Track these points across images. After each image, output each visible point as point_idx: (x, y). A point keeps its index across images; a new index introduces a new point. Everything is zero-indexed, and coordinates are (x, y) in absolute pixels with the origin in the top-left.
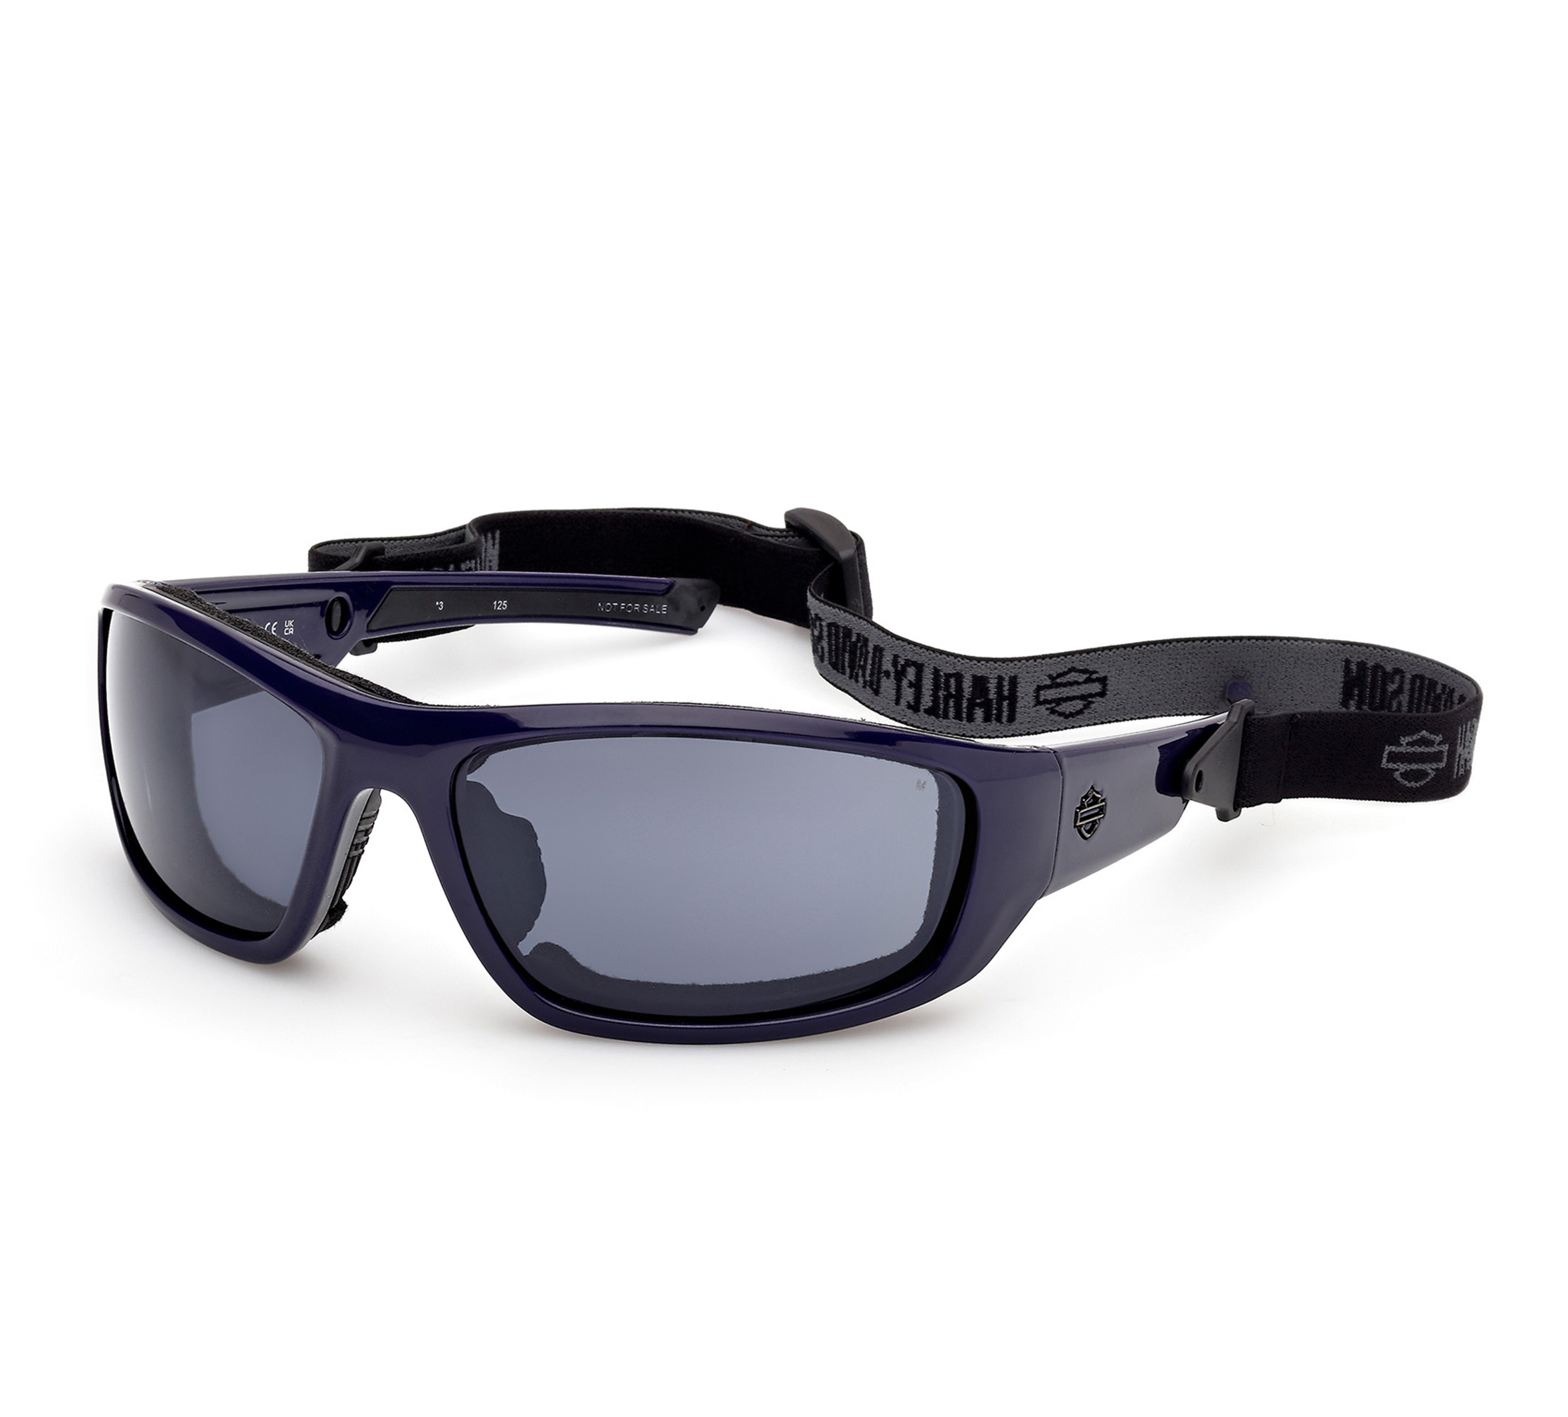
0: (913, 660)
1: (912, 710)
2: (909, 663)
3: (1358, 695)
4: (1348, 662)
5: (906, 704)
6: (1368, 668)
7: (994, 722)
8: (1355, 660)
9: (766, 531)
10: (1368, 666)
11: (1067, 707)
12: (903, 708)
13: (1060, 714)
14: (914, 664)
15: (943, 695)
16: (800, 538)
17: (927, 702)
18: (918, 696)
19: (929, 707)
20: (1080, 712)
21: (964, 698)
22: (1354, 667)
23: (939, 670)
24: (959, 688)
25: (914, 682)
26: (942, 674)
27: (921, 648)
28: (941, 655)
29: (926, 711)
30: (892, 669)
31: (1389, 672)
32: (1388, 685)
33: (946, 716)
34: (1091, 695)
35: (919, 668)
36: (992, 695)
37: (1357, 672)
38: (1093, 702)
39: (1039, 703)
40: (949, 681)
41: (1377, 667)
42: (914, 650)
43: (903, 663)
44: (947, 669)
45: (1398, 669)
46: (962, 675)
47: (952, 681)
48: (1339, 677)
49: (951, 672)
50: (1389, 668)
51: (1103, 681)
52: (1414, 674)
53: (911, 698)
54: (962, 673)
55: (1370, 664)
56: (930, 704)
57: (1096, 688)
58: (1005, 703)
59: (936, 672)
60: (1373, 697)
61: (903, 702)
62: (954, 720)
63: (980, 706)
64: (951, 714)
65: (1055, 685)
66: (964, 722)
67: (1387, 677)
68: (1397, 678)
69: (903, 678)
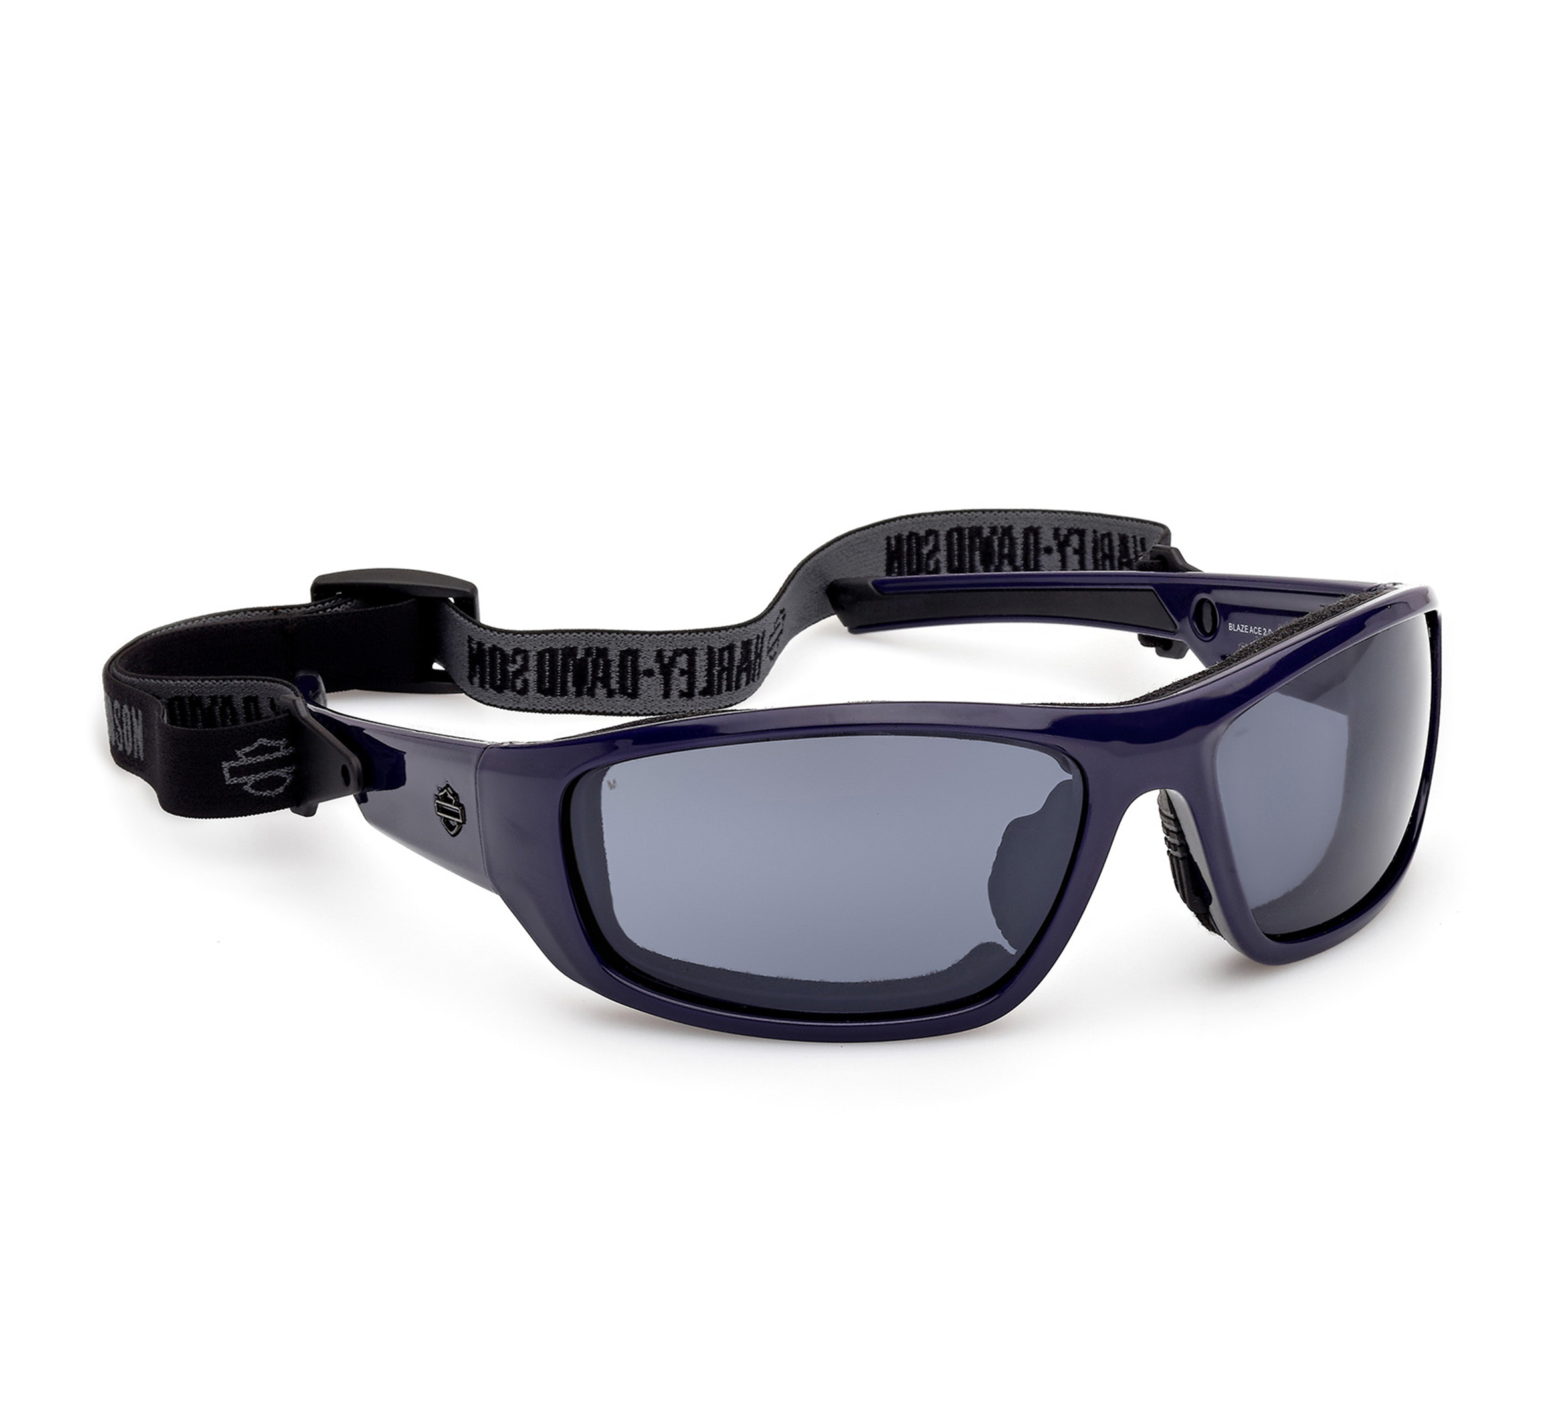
0: (682, 648)
1: (686, 697)
3: (898, 568)
4: (888, 539)
5: (678, 693)
6: (904, 539)
8: (893, 534)
10: (904, 537)
12: (675, 699)
14: (686, 651)
15: (717, 671)
16: (351, 601)
17: (701, 684)
18: (691, 684)
19: (704, 688)
21: (735, 668)
22: (893, 542)
23: (714, 648)
24: (731, 659)
25: (686, 669)
26: (716, 650)
28: (712, 633)
29: (701, 693)
30: (656, 667)
31: (923, 537)
32: (923, 548)
35: (691, 653)
37: (896, 546)
40: (723, 655)
41: (911, 534)
42: (682, 639)
43: (671, 654)
44: (717, 645)
45: (930, 530)
46: (734, 645)
48: (883, 556)
49: (724, 646)
50: (922, 533)
52: (948, 529)
53: (684, 687)
54: (734, 643)
55: (906, 534)
56: (705, 685)
59: (710, 649)
60: (909, 564)
61: (675, 693)
62: (726, 693)
64: (724, 688)
66: (733, 691)
67: (921, 541)
68: (931, 538)
69: (673, 669)
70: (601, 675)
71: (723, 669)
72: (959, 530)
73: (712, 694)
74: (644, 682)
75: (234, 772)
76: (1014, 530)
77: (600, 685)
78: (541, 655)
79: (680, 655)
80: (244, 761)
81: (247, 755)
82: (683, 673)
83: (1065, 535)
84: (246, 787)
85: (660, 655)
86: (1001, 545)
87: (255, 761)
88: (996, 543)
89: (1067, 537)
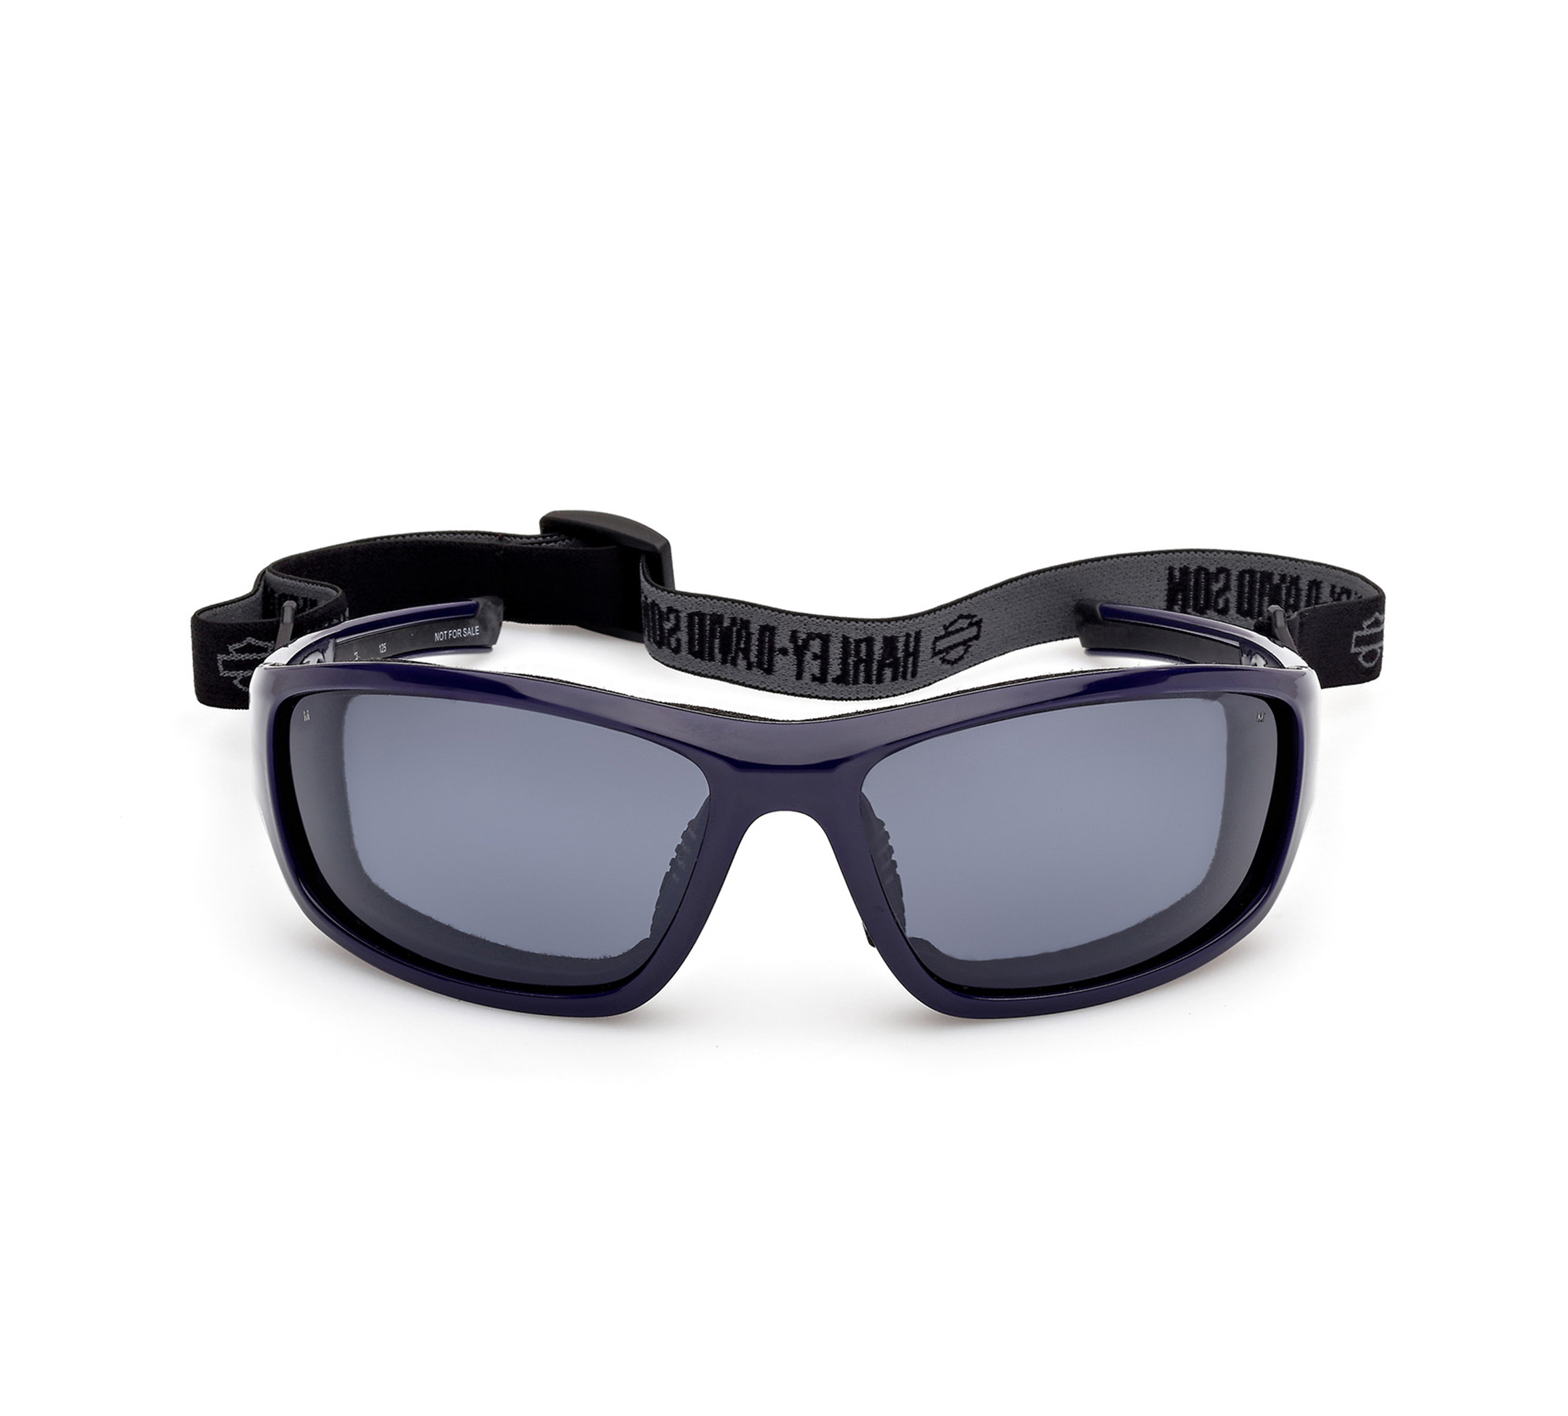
0: (816, 632)
1: (818, 681)
2: (811, 636)
3: (1182, 600)
4: (1171, 569)
5: (811, 677)
6: (1192, 573)
7: (900, 679)
8: (1177, 566)
9: (526, 540)
10: (1191, 570)
11: (953, 655)
12: (807, 681)
13: (949, 662)
14: (819, 636)
15: (853, 661)
17: (835, 670)
19: (838, 676)
20: (961, 658)
21: (875, 661)
22: (1177, 573)
23: (849, 638)
24: (870, 652)
26: (851, 640)
27: (825, 620)
28: (849, 622)
29: (834, 680)
30: (790, 647)
31: (1213, 573)
32: (1212, 585)
33: (856, 682)
34: (970, 640)
35: (825, 639)
36: (900, 654)
37: (1180, 578)
38: (970, 646)
39: (935, 654)
40: (860, 646)
41: (1200, 569)
42: (817, 623)
43: (804, 636)
45: (1222, 567)
46: (873, 638)
47: (863, 646)
48: (1164, 585)
49: (861, 637)
50: (1212, 569)
51: (978, 624)
52: (1241, 570)
53: (816, 671)
54: (873, 636)
55: (1193, 568)
56: (839, 673)
57: (973, 631)
58: (911, 659)
59: (845, 640)
60: (1196, 598)
61: (807, 676)
62: (864, 685)
63: (889, 665)
64: (861, 679)
65: (948, 634)
66: (874, 684)
67: (1211, 577)
68: (1222, 576)
69: (806, 652)
70: (742, 646)
71: (860, 661)
72: (1252, 572)
73: (847, 683)
74: (779, 660)
75: (228, 665)
76: (1301, 581)
77: (741, 655)
78: (691, 616)
79: (814, 639)
80: (236, 657)
81: (237, 651)
82: (815, 657)
83: (1339, 594)
84: (236, 682)
85: (794, 636)
86: (1288, 594)
87: (244, 657)
88: (1284, 592)
89: (1340, 595)
